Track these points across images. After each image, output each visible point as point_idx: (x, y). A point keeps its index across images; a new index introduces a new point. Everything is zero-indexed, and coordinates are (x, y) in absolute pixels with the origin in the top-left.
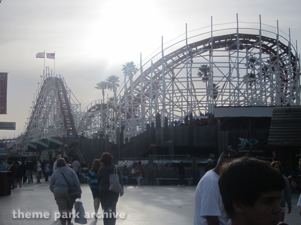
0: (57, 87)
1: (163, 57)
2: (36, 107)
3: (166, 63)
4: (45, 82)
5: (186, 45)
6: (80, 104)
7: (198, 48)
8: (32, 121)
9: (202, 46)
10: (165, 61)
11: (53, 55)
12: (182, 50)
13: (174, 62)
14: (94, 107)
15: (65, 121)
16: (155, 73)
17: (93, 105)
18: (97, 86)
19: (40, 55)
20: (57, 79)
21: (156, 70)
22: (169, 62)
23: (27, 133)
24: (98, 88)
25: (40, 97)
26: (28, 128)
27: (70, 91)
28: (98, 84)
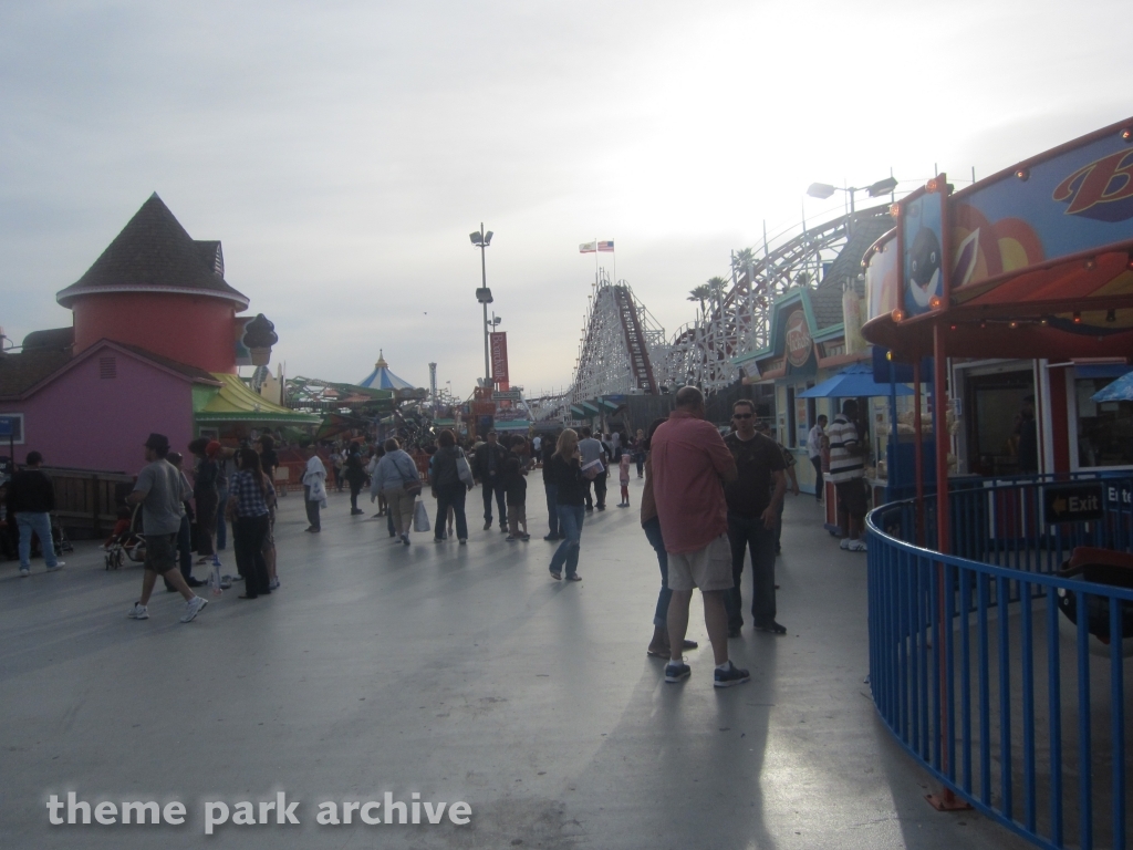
0: (619, 304)
1: (768, 255)
2: (589, 339)
3: (774, 265)
4: (600, 296)
5: (802, 231)
6: (664, 330)
7: (826, 233)
8: (584, 364)
9: (832, 231)
10: (772, 262)
11: (611, 244)
12: (797, 241)
13: (789, 261)
14: (684, 335)
15: (634, 363)
16: (757, 282)
17: (684, 331)
18: (692, 295)
19: (586, 249)
20: (618, 289)
21: (758, 277)
22: (779, 262)
23: (578, 386)
24: (692, 299)
25: (594, 321)
26: (580, 377)
27: (644, 307)
28: (693, 292)
